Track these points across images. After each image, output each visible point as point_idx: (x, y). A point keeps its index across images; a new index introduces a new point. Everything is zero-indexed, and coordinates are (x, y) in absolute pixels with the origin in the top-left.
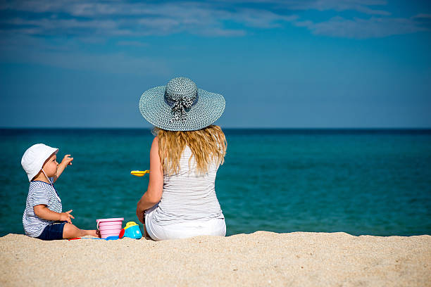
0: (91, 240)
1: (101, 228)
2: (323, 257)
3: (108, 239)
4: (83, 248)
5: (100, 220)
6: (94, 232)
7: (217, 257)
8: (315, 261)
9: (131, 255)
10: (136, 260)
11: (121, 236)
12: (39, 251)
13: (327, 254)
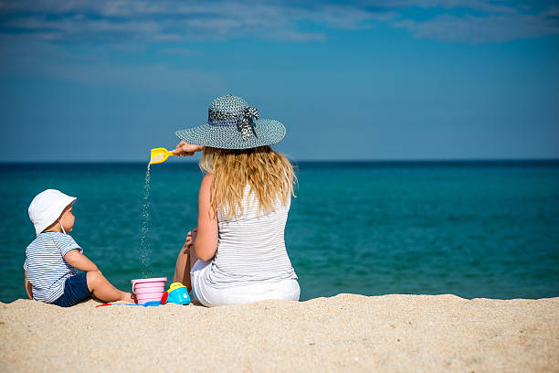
0: (124, 306)
1: (138, 291)
2: (426, 327)
3: (146, 305)
4: (115, 316)
5: (136, 281)
6: (128, 295)
7: (288, 328)
8: (415, 332)
9: (177, 325)
10: (183, 333)
11: (164, 300)
12: (57, 321)
13: (431, 323)
